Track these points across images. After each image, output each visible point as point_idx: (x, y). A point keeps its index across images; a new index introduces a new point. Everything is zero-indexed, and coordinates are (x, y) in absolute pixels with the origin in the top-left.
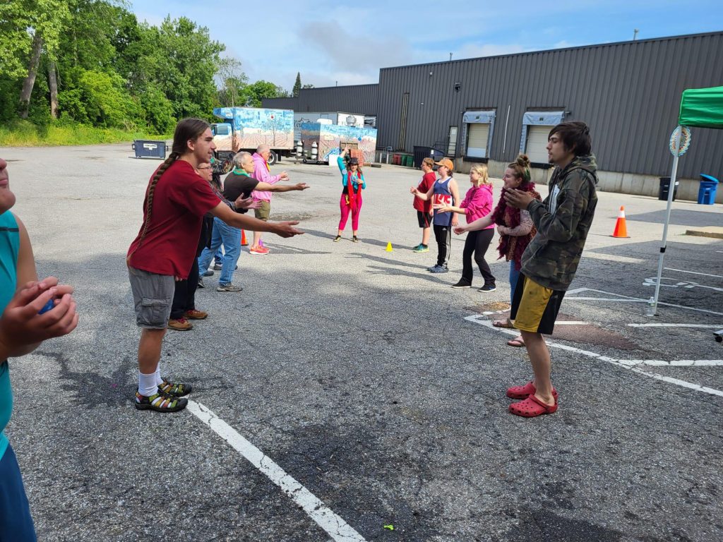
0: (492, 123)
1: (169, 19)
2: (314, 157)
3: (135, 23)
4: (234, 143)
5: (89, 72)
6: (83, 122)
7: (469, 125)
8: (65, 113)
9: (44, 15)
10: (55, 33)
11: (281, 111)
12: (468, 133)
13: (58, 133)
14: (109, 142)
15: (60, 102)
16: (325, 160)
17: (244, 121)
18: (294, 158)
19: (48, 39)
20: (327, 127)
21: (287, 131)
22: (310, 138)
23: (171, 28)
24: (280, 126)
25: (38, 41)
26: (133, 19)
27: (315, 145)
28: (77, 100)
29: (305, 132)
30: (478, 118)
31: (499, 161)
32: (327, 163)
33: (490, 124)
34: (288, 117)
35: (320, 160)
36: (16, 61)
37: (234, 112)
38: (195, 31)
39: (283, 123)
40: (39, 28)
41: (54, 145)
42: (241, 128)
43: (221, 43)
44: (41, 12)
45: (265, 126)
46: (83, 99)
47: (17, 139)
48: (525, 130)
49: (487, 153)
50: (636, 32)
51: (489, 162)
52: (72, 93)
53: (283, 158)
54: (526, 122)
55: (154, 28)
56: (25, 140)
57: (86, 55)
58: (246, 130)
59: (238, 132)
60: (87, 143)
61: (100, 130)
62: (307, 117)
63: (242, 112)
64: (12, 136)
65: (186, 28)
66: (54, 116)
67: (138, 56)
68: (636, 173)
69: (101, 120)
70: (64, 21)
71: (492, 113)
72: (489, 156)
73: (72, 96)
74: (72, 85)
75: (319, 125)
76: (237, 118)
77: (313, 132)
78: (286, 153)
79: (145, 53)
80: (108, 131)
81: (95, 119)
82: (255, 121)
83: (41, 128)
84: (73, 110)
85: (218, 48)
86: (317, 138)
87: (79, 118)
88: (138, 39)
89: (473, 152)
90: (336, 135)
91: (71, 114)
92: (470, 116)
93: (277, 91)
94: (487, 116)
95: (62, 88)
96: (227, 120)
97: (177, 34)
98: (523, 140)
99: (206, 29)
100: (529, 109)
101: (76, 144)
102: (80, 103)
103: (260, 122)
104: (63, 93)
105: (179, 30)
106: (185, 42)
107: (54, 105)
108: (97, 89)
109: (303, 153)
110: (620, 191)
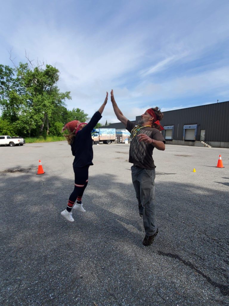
0: (173, 129)
1: (74, 109)
2: (121, 141)
3: (66, 110)
4: (99, 139)
5: (56, 123)
6: (55, 136)
7: (165, 130)
8: (51, 133)
9: (48, 108)
10: (50, 113)
11: (112, 129)
12: (165, 132)
13: (49, 139)
14: (61, 140)
15: (49, 131)
16: (124, 142)
17: (102, 132)
18: (114, 142)
19: (49, 114)
20: (124, 133)
21: (114, 134)
22: (119, 136)
23: (75, 111)
24: (112, 133)
25: (46, 115)
26: (66, 109)
27: (121, 138)
28: (54, 130)
29: (118, 134)
30: (168, 128)
31: (176, 140)
32: (124, 143)
33: (172, 129)
34: (114, 130)
35: (123, 142)
36: (40, 120)
37: (99, 130)
38: (81, 111)
39: (113, 132)
40: (46, 112)
41: (48, 142)
42: (101, 134)
43: (87, 114)
44: (47, 107)
45: (108, 133)
46: (55, 130)
47: (39, 141)
48: (184, 130)
49: (172, 138)
50: (218, 100)
51: (173, 140)
52: (52, 128)
53: (113, 142)
54: (184, 128)
55: (70, 111)
56: (41, 141)
57: (55, 118)
58: (102, 135)
59: (100, 135)
60: (56, 141)
61: (59, 137)
62: (118, 131)
63: (102, 130)
64: (38, 140)
65: (78, 110)
66: (48, 134)
67: (67, 118)
68: (225, 141)
69: (59, 135)
70: (53, 110)
71: (173, 126)
72: (173, 139)
73: (52, 129)
74: (52, 126)
75: (122, 133)
76: (100, 132)
77: (120, 134)
78: (114, 141)
79: (69, 117)
80: (61, 138)
81: (58, 135)
82: (105, 132)
83: (45, 137)
84: (53, 133)
85: (86, 115)
86: (122, 136)
87: (54, 135)
88: (67, 114)
89: (167, 138)
90: (127, 135)
91: (52, 133)
92: (165, 128)
93: (101, 125)
94: (171, 127)
95: (50, 127)
96: (97, 132)
97: (76, 112)
98: (184, 133)
99: (83, 111)
100: (185, 125)
101: (53, 141)
102: (54, 131)
103: (106, 132)
104: (50, 128)
105: (77, 111)
106: (78, 114)
107: (48, 131)
108: (59, 127)
109: (117, 140)
110: (220, 147)
